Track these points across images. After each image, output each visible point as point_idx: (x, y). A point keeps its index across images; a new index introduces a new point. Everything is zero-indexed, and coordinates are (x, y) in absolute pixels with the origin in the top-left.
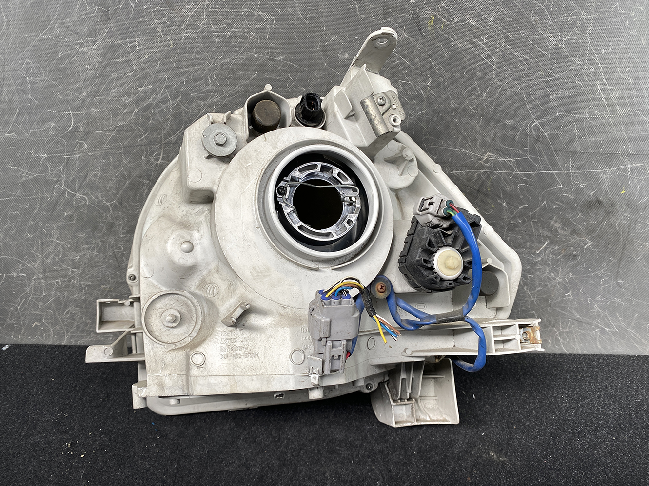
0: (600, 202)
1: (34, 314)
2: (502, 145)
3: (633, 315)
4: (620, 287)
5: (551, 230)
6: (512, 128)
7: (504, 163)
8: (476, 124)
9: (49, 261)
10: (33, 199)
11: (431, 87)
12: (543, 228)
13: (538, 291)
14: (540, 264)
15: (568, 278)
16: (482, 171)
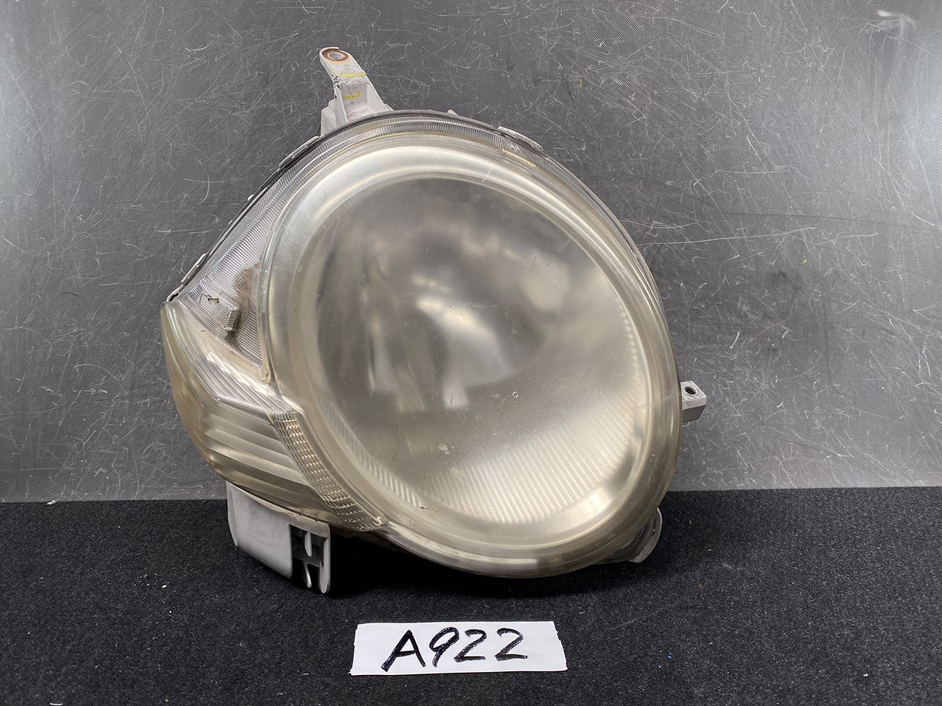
0: (784, 275)
1: (103, 453)
2: (667, 210)
3: (866, 433)
4: (838, 392)
5: (740, 315)
6: (674, 189)
7: (673, 232)
8: (637, 188)
9: (142, 371)
10: (142, 285)
11: (586, 152)
12: (731, 312)
13: (744, 403)
14: (737, 365)
15: (774, 383)
16: (651, 244)
